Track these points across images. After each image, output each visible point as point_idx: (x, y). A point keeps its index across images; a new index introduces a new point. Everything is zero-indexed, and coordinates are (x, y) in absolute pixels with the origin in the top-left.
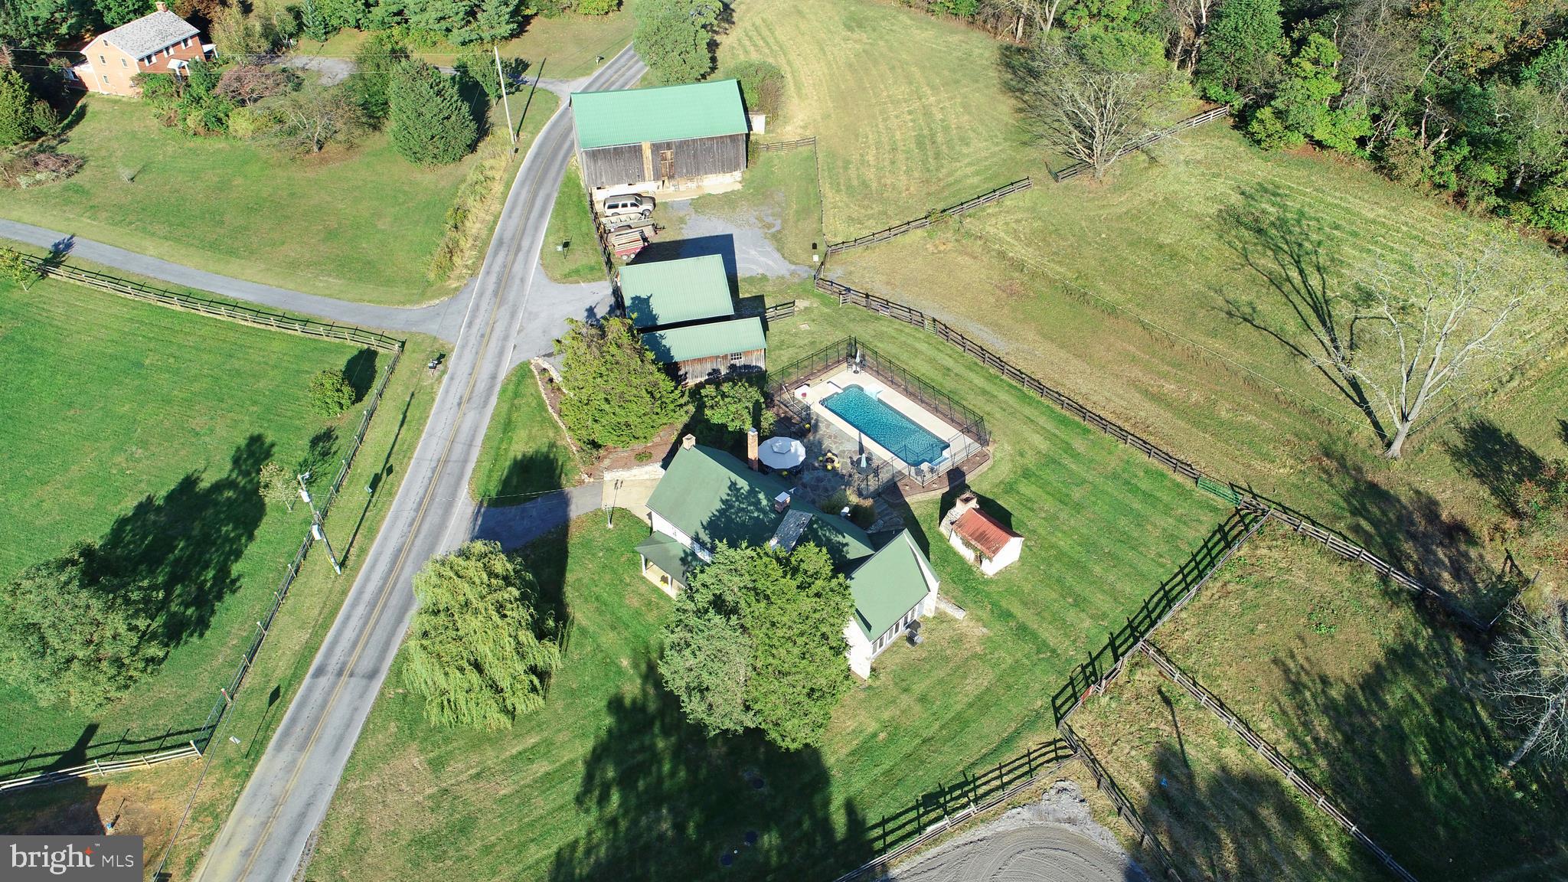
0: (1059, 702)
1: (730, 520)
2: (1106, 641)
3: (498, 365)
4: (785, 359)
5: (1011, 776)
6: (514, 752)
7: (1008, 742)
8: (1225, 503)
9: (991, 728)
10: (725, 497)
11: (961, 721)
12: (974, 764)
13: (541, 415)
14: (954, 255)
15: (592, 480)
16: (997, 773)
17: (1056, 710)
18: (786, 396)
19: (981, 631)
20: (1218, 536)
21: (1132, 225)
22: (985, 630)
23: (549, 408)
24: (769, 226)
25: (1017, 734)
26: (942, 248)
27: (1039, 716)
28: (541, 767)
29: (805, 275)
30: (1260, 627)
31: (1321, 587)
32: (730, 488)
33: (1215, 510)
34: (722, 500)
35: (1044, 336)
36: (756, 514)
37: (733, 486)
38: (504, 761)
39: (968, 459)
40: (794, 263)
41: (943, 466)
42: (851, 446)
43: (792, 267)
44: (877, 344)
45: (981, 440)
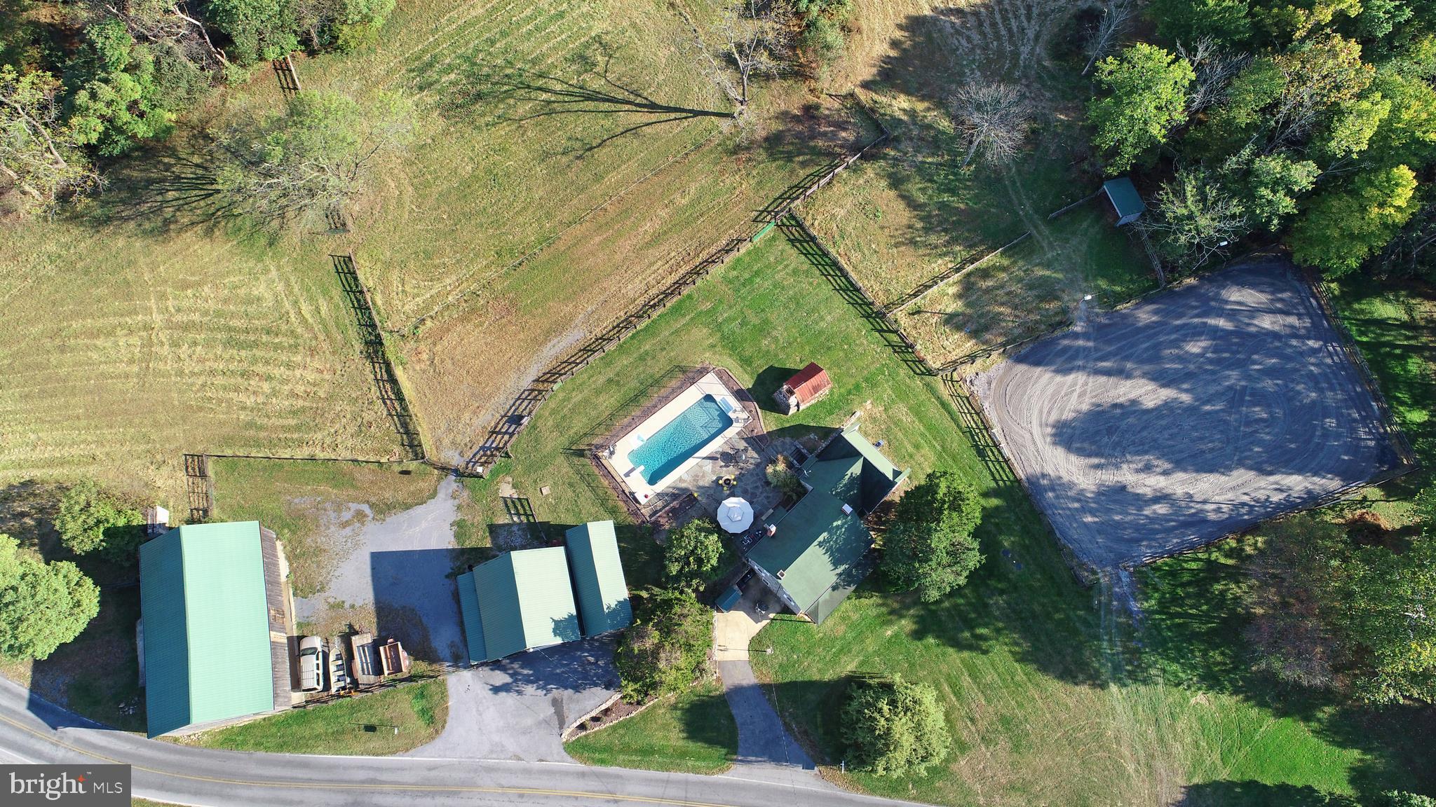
0: (918, 371)
2: (877, 334)
4: (593, 510)
5: (964, 408)
6: (954, 699)
7: (944, 405)
8: (768, 230)
9: (934, 411)
11: (930, 427)
12: (958, 426)
13: (639, 722)
14: (439, 348)
16: (964, 415)
17: (923, 374)
18: (646, 512)
19: (868, 405)
20: (798, 244)
21: (435, 191)
22: (869, 402)
23: (632, 715)
24: (360, 516)
25: (938, 398)
26: (425, 356)
27: (927, 385)
28: (966, 680)
29: (454, 485)
30: (873, 246)
31: (848, 203)
33: (774, 239)
35: (567, 299)
38: (961, 705)
39: (726, 384)
40: (433, 495)
41: (733, 402)
42: (708, 466)
43: (441, 495)
44: (572, 432)
45: (703, 372)
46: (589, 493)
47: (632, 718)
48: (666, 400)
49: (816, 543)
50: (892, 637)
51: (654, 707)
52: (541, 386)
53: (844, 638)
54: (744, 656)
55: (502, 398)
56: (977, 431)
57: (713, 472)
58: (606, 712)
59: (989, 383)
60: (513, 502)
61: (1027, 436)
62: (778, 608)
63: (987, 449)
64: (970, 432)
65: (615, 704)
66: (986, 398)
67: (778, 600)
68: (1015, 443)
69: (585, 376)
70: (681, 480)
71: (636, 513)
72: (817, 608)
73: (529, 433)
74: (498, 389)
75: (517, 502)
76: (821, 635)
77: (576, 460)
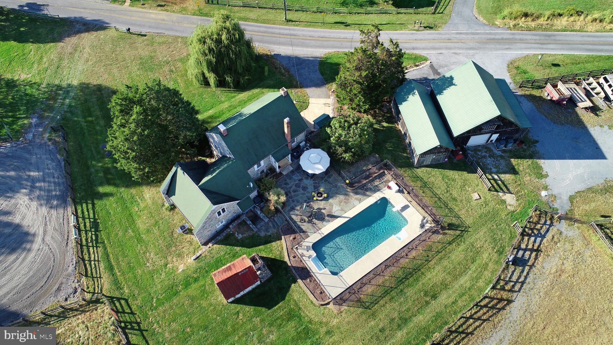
0: (123, 302)
3: (424, 49)
5: (93, 266)
7: (110, 268)
12: (105, 249)
16: (96, 259)
17: (119, 299)
19: (181, 268)
22: (180, 270)
25: (114, 275)
27: (119, 288)
29: (556, 205)
39: (317, 285)
40: (571, 199)
41: (312, 265)
42: (336, 210)
43: (565, 198)
44: (462, 247)
45: (340, 300)
46: (439, 193)
48: (376, 272)
52: (505, 295)
54: (312, 100)
55: (539, 284)
56: (90, 244)
57: (331, 205)
59: (59, 289)
60: (501, 189)
61: (48, 239)
63: (88, 228)
64: (96, 243)
66: (69, 275)
68: (62, 234)
69: (460, 303)
70: (360, 201)
71: (396, 177)
73: (503, 248)
74: (546, 293)
75: (499, 190)
77: (454, 221)
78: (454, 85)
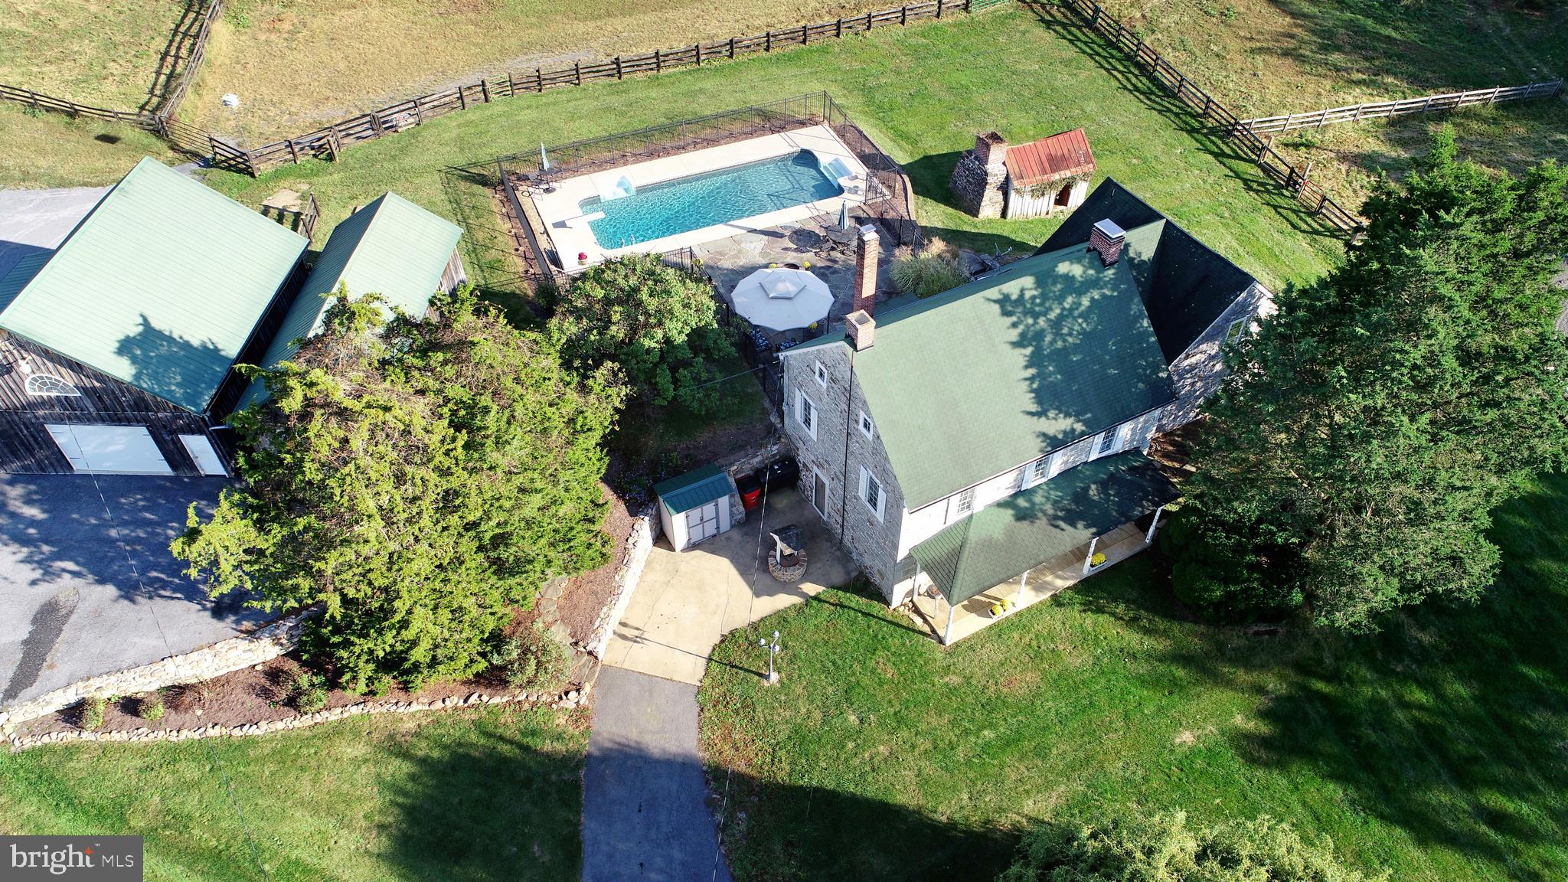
1: (1061, 356)
2: (1210, 158)
10: (1014, 335)
13: (262, 760)
15: (587, 688)
20: (1058, 28)
23: (253, 731)
32: (1006, 313)
33: (1013, 15)
34: (1016, 345)
35: (593, 18)
36: (1085, 302)
37: (1006, 305)
39: (849, 145)
41: (854, 167)
42: (756, 242)
44: (483, 152)
47: (250, 742)
48: (710, 143)
49: (994, 293)
50: (1193, 752)
51: (337, 731)
53: (1029, 707)
54: (690, 670)
55: (384, 96)
57: (763, 253)
58: (176, 695)
60: (279, 215)
62: (838, 575)
65: (220, 683)
67: (845, 556)
72: (957, 554)
73: (398, 141)
74: (387, 85)
76: (955, 680)
78: (146, 322)
